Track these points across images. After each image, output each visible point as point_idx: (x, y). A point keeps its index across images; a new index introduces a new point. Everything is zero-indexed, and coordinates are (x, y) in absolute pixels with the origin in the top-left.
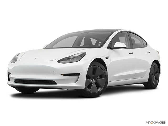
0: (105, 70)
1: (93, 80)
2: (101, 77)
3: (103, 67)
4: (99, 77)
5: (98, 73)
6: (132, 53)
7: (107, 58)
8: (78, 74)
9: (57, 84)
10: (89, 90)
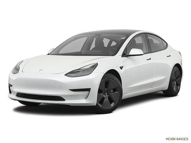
0: (120, 83)
1: (105, 95)
2: (115, 90)
3: (117, 79)
4: (112, 91)
5: (111, 86)
6: (150, 59)
7: (121, 68)
8: (88, 90)
9: (65, 100)
10: (101, 106)
